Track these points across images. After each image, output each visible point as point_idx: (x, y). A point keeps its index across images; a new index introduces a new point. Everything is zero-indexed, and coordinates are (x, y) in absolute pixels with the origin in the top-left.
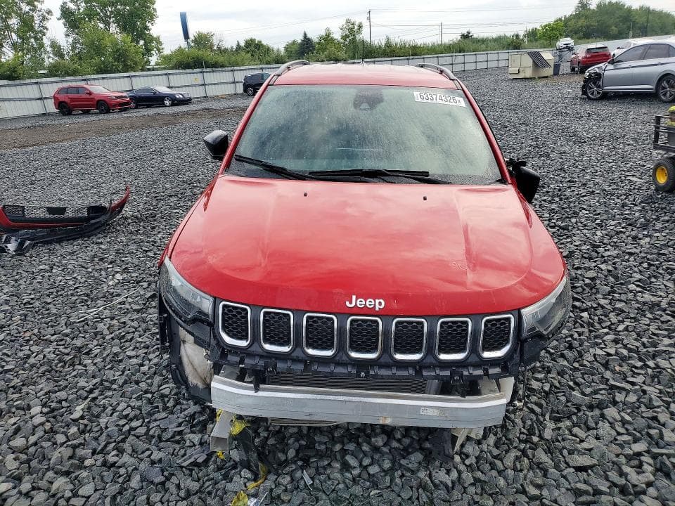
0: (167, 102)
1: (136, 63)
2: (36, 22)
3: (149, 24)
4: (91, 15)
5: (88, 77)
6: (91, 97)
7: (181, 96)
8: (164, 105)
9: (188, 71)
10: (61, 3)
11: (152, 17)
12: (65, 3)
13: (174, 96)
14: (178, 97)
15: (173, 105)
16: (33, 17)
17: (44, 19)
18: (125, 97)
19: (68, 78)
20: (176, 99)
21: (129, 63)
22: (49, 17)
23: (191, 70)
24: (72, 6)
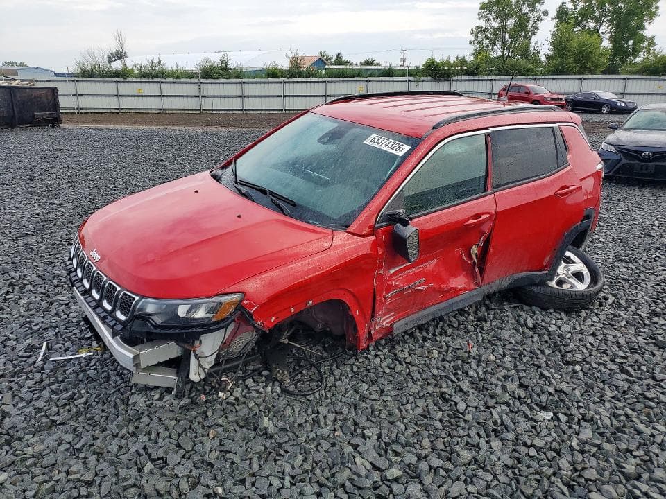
0: (605, 110)
1: (596, 66)
2: (531, 22)
3: (646, 24)
4: (586, 14)
5: (538, 77)
6: (529, 96)
7: (623, 105)
8: (600, 112)
9: (653, 77)
10: (560, 4)
11: (652, 15)
12: (565, 3)
13: (615, 103)
14: (619, 105)
15: (610, 113)
16: (529, 17)
17: (539, 19)
18: (562, 100)
19: (520, 77)
20: (616, 107)
21: (590, 65)
22: (544, 17)
23: (657, 77)
24: (570, 6)
